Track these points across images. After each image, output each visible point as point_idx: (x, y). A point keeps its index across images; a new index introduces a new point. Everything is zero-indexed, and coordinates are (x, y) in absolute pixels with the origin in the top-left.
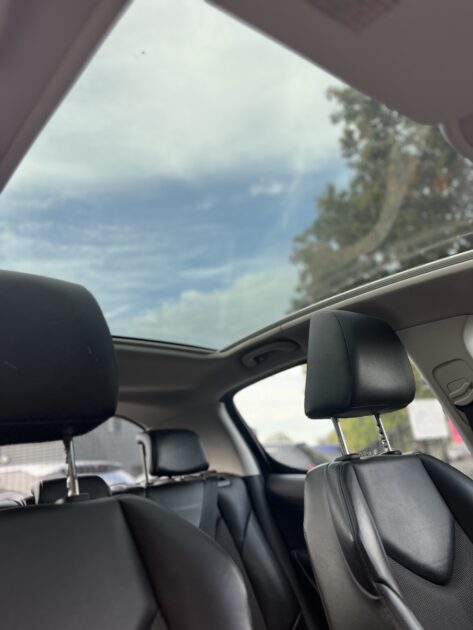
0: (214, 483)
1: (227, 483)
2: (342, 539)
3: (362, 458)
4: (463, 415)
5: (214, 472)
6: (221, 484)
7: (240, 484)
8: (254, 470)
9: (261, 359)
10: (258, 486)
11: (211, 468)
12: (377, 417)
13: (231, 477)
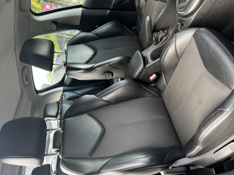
0: (63, 101)
1: (64, 97)
2: (83, 72)
3: (65, 61)
4: (59, 29)
5: (60, 100)
6: (64, 99)
7: (65, 93)
8: (61, 88)
9: (27, 79)
10: (66, 88)
11: (58, 101)
12: (55, 52)
13: (62, 95)
